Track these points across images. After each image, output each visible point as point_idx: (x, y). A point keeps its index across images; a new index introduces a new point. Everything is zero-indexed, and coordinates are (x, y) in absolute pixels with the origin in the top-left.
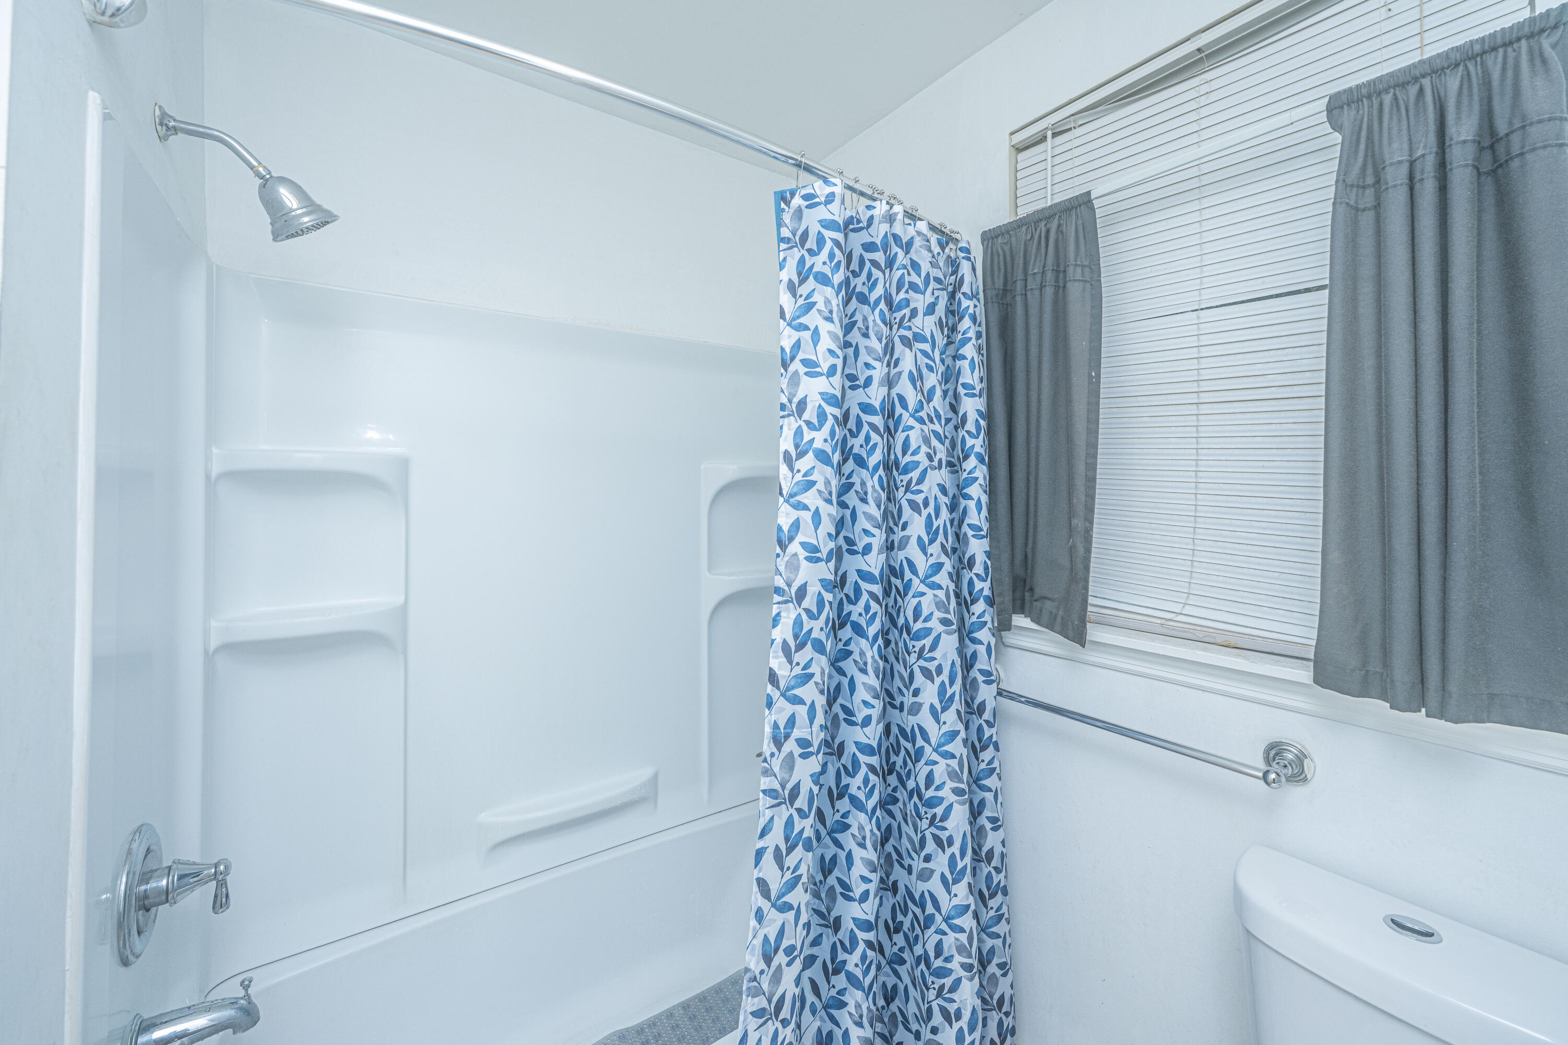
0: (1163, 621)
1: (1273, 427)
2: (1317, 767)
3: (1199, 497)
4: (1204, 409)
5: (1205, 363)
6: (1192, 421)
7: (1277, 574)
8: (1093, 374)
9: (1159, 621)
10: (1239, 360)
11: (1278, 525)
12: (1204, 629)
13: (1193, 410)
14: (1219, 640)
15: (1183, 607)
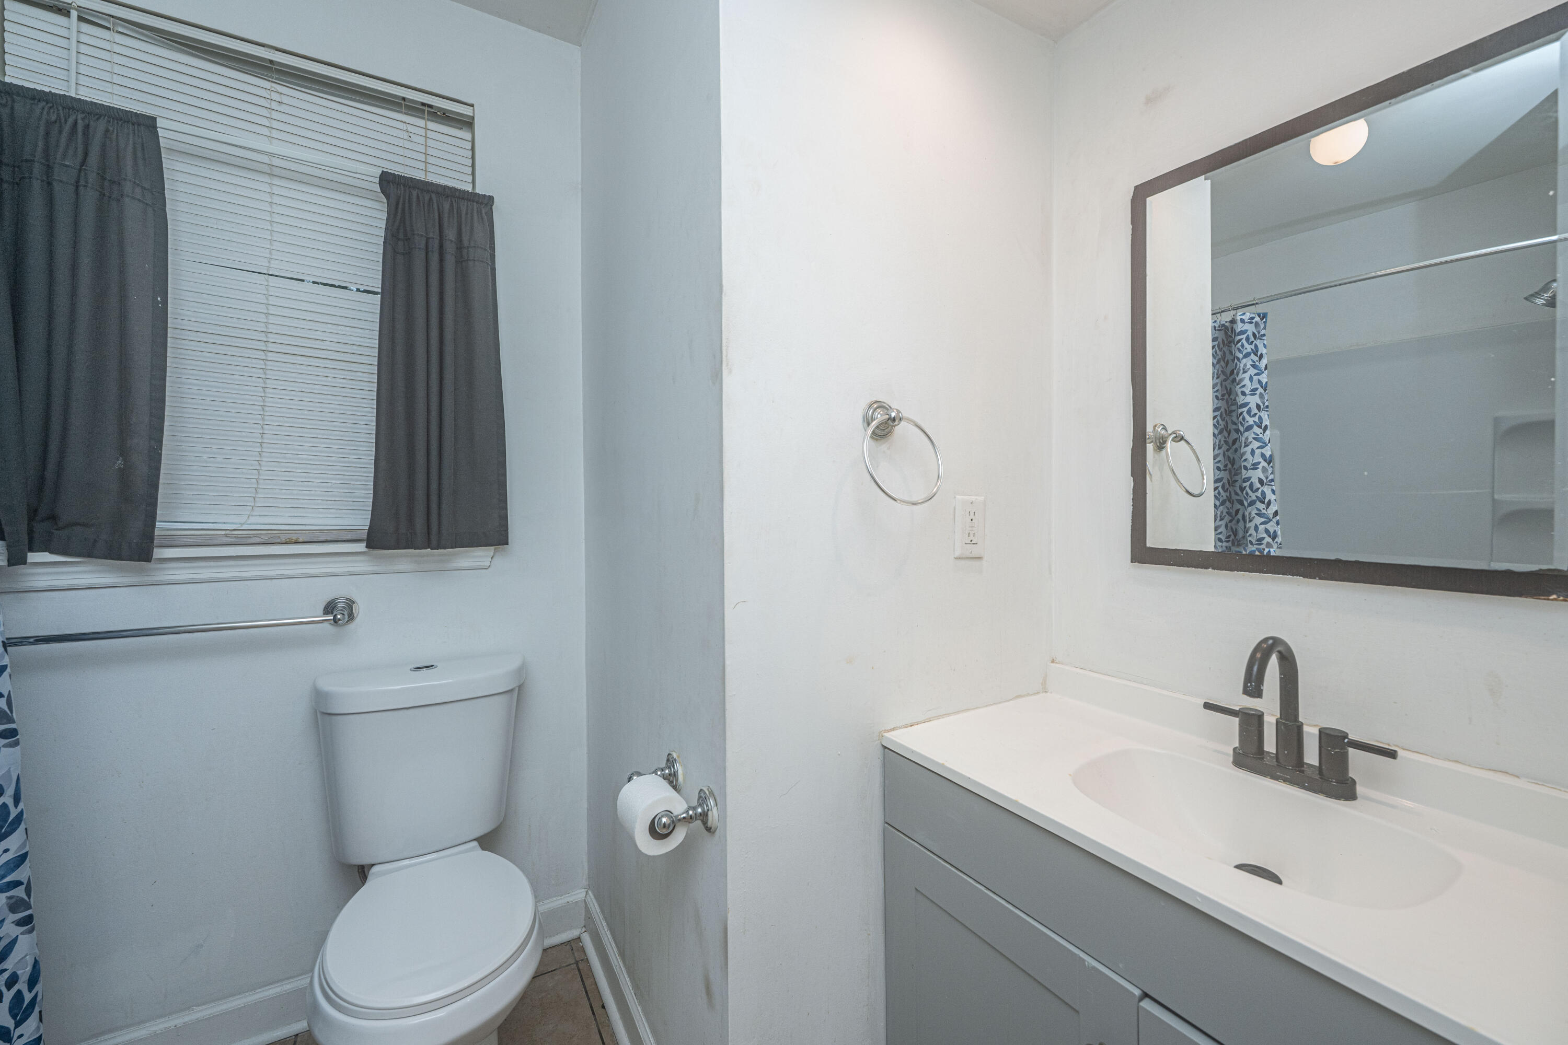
0: (228, 532)
1: (329, 379)
2: (361, 609)
3: (265, 427)
4: (271, 356)
5: (272, 319)
6: (261, 364)
7: (330, 484)
8: (159, 299)
9: (223, 533)
10: (302, 324)
11: (332, 450)
12: (269, 532)
13: (261, 355)
14: (283, 538)
15: (249, 517)
